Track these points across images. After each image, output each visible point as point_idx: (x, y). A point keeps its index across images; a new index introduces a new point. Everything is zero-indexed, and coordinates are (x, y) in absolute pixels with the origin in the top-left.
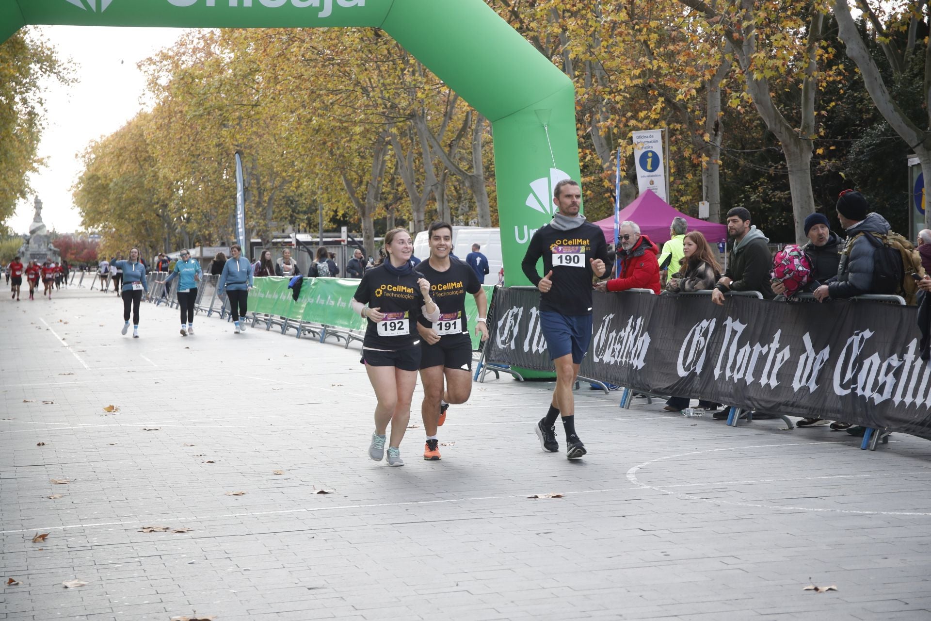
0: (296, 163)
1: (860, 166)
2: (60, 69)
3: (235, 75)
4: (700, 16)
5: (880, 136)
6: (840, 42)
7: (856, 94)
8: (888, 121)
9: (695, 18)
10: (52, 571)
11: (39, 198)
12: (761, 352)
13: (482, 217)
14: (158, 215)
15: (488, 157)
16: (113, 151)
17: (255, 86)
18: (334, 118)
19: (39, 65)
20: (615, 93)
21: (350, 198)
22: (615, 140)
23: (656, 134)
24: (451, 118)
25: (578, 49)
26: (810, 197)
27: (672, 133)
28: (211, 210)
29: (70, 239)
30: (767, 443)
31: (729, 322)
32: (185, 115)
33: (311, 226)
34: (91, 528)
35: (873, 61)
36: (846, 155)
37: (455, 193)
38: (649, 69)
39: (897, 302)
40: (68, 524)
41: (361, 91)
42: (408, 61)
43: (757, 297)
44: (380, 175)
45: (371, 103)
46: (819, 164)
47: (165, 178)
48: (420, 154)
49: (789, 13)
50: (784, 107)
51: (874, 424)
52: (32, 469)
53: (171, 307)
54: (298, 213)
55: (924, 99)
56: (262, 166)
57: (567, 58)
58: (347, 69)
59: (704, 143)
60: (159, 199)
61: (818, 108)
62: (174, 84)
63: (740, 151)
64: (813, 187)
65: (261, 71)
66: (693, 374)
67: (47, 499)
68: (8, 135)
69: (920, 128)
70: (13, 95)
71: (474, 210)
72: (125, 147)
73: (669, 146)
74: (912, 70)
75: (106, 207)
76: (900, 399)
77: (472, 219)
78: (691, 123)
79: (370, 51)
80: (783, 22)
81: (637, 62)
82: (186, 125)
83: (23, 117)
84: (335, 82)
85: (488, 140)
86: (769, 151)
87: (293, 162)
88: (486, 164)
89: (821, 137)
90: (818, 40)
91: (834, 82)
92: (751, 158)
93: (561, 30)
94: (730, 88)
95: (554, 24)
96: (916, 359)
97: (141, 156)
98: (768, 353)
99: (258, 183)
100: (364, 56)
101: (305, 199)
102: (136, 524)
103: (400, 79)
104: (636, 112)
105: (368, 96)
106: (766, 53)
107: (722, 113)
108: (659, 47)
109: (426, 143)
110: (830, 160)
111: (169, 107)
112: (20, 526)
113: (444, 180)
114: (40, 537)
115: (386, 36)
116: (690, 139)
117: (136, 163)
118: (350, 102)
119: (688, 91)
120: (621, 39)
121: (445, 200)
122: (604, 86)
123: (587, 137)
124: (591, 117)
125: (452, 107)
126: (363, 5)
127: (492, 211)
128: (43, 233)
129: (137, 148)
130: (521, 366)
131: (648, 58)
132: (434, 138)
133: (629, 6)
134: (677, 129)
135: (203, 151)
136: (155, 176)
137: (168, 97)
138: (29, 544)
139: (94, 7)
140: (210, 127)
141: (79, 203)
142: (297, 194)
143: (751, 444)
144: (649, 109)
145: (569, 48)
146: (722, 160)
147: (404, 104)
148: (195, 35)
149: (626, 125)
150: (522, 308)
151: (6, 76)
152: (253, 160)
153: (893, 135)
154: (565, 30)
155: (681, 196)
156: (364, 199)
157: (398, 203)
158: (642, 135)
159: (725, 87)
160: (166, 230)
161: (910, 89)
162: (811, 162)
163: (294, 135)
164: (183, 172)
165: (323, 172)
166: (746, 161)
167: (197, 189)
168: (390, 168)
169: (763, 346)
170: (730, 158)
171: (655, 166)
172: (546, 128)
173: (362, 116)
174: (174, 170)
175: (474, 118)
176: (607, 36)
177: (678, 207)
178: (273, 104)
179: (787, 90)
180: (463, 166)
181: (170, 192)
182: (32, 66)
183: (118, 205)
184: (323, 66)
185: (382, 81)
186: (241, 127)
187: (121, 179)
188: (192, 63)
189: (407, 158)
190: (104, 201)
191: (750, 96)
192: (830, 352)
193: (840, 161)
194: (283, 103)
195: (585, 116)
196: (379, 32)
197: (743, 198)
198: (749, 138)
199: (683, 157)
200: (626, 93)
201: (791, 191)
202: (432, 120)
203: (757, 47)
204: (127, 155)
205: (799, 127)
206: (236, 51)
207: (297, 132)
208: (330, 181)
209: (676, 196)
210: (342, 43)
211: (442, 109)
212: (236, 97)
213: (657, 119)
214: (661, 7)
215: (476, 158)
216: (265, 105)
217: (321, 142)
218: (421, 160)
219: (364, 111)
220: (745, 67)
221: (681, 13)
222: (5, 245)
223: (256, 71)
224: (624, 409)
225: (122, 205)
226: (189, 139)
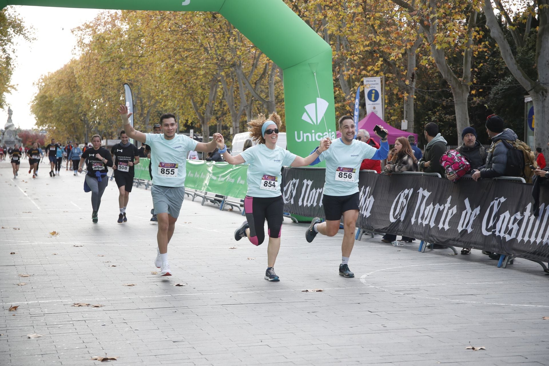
0: (164, 92)
1: (496, 101)
2: (26, 32)
3: (129, 38)
4: (405, 11)
5: (508, 84)
6: (486, 28)
7: (494, 59)
8: (514, 75)
9: (401, 13)
10: (21, 328)
11: (11, 108)
12: (439, 209)
14: (81, 120)
15: (277, 90)
16: (55, 81)
17: (141, 45)
18: (187, 65)
19: (13, 30)
20: (354, 55)
21: (195, 113)
22: (354, 82)
23: (378, 80)
24: (256, 67)
25: (333, 28)
26: (467, 118)
27: (387, 79)
28: (113, 118)
29: (29, 133)
30: (442, 263)
31: (421, 191)
32: (99, 61)
34: (44, 303)
35: (506, 40)
36: (488, 95)
37: (257, 112)
38: (374, 41)
39: (521, 181)
40: (29, 300)
41: (203, 50)
42: (232, 33)
43: (437, 176)
44: (214, 99)
45: (209, 57)
46: (472, 99)
47: (86, 98)
48: (238, 88)
49: (457, 10)
50: (453, 65)
51: (505, 252)
52: (7, 267)
55: (535, 63)
56: (144, 92)
57: (326, 33)
58: (196, 37)
59: (405, 86)
60: (82, 110)
61: (473, 67)
62: (93, 43)
63: (426, 91)
64: (469, 113)
65: (144, 36)
66: (399, 221)
67: (17, 286)
69: (532, 80)
72: (62, 80)
73: (385, 86)
74: (528, 46)
75: (50, 114)
76: (521, 238)
78: (398, 74)
79: (210, 27)
80: (453, 15)
81: (367, 37)
82: (99, 67)
83: (3, 60)
84: (188, 44)
85: (278, 81)
86: (443, 91)
87: (162, 90)
88: (276, 95)
89: (474, 84)
90: (474, 27)
91: (483, 51)
92: (432, 95)
93: (323, 17)
94: (421, 54)
95: (320, 13)
96: (531, 215)
97: (72, 85)
98: (443, 210)
99: (141, 102)
100: (206, 29)
102: (70, 301)
103: (227, 43)
104: (366, 66)
105: (208, 53)
106: (443, 34)
107: (416, 68)
108: (380, 29)
109: (241, 81)
110: (479, 98)
111: (90, 56)
112: (1, 301)
113: (251, 103)
114: (13, 308)
115: (219, 18)
116: (397, 83)
117: (69, 89)
118: (197, 56)
119: (397, 54)
120: (358, 23)
121: (252, 116)
122: (348, 51)
123: (336, 80)
124: (339, 68)
125: (257, 61)
128: (12, 129)
129: (69, 81)
130: (297, 214)
131: (374, 35)
132: (246, 78)
133: (363, 4)
134: (390, 77)
135: (109, 83)
136: (81, 97)
137: (89, 50)
138: (7, 312)
140: (113, 69)
141: (35, 111)
142: (164, 109)
143: (433, 263)
144: (374, 65)
145: (328, 27)
146: (415, 95)
147: (229, 58)
148: (107, 14)
149: (360, 74)
150: (298, 180)
152: (139, 89)
153: (516, 84)
154: (326, 17)
155: (391, 117)
156: (204, 114)
157: (224, 116)
158: (369, 80)
159: (418, 53)
160: (86, 129)
161: (526, 57)
162: (468, 99)
163: (163, 75)
164: (97, 95)
165: (180, 97)
166: (429, 97)
167: (105, 105)
168: (220, 96)
169: (440, 205)
170: (420, 95)
171: (376, 98)
172: (315, 74)
173: (204, 65)
174: (92, 93)
175: (270, 67)
176: (349, 21)
177: (389, 123)
178: (151, 56)
179: (455, 56)
180: (263, 95)
181: (89, 106)
182: (9, 30)
183: (58, 113)
184: (182, 34)
185: (216, 44)
186: (132, 69)
187: (60, 98)
188: (104, 30)
189: (230, 90)
190: (49, 111)
191: (433, 58)
192: (480, 211)
193: (485, 98)
194: (158, 56)
195: (336, 68)
196: (215, 16)
197: (427, 118)
198: (431, 84)
199: (393, 94)
200: (361, 55)
201: (456, 115)
202: (245, 68)
203: (438, 30)
204: (63, 84)
205: (462, 77)
206: (130, 24)
207: (165, 73)
208: (184, 102)
209: (388, 116)
210: (193, 21)
211: (251, 62)
212: (129, 52)
213: (378, 71)
214: (382, 5)
215: (270, 91)
216: (147, 56)
217: (179, 79)
218: (238, 92)
219: (205, 61)
220: (431, 41)
221: (393, 9)
223: (142, 36)
224: (358, 241)
225: (60, 113)
226: (101, 75)
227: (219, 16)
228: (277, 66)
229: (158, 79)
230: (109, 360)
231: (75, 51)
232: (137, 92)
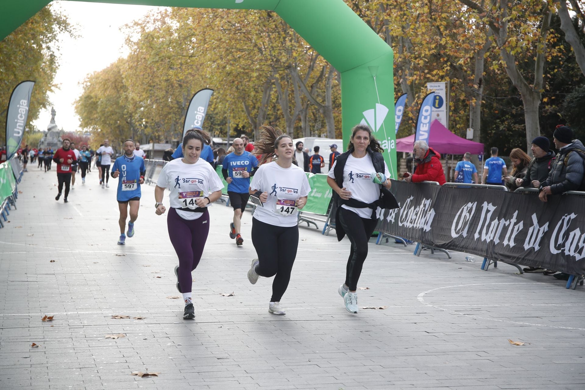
1: (570, 110)
2: (72, 29)
3: (179, 37)
4: (474, 12)
6: (561, 31)
7: (569, 65)
9: (470, 13)
10: (59, 340)
11: (54, 109)
12: (505, 224)
13: (330, 132)
14: (127, 122)
15: (335, 95)
16: (101, 81)
17: (192, 44)
18: (240, 66)
19: (58, 26)
20: (418, 58)
21: (247, 117)
22: (417, 87)
23: (442, 85)
24: (313, 70)
26: (537, 128)
27: (452, 85)
28: (160, 120)
29: (72, 135)
30: (506, 282)
31: (485, 205)
32: (147, 61)
33: (223, 134)
34: (83, 314)
35: (582, 44)
36: (561, 103)
37: (313, 117)
38: (440, 45)
40: (69, 311)
41: (257, 50)
42: (288, 33)
43: (503, 189)
44: (267, 103)
45: (263, 58)
46: (545, 107)
47: (132, 99)
48: (293, 91)
50: (524, 71)
51: (575, 273)
52: (47, 276)
54: (215, 125)
57: (388, 34)
58: (250, 36)
59: (472, 92)
60: (128, 112)
61: (546, 72)
62: (141, 41)
63: (494, 98)
64: (540, 122)
65: (195, 35)
66: (461, 236)
68: (37, 69)
70: (41, 44)
71: (325, 128)
72: (109, 79)
73: (450, 92)
75: (95, 116)
77: (323, 133)
78: (465, 79)
79: (264, 26)
80: (526, 17)
81: (433, 39)
82: (147, 67)
83: (47, 57)
84: (241, 44)
85: (336, 84)
86: (512, 98)
88: (333, 100)
89: (547, 91)
91: (557, 56)
92: (501, 102)
94: (490, 58)
95: (382, 13)
97: (118, 85)
98: (509, 225)
100: (261, 29)
101: (219, 116)
102: (110, 313)
103: (282, 44)
104: (430, 71)
105: (262, 53)
107: (485, 73)
108: (446, 30)
109: (297, 84)
110: (551, 106)
111: (137, 54)
112: (39, 311)
113: (307, 108)
115: (275, 16)
116: (463, 89)
117: (115, 89)
118: (250, 57)
119: (465, 58)
120: (423, 24)
121: (307, 121)
122: (411, 53)
123: (398, 84)
124: (402, 72)
125: (314, 63)
127: (336, 129)
128: (56, 130)
129: (116, 80)
131: (440, 37)
132: (302, 81)
133: (429, 4)
134: (456, 83)
135: (157, 84)
136: (127, 98)
137: (136, 50)
140: (162, 69)
141: (79, 112)
142: (214, 113)
143: (497, 282)
144: (439, 70)
145: (390, 29)
147: (284, 60)
148: (156, 11)
149: (425, 78)
151: (37, 32)
152: (188, 90)
155: (456, 125)
157: (278, 121)
158: (433, 85)
159: (487, 57)
160: (132, 132)
162: (539, 107)
163: (215, 76)
164: (144, 96)
165: (231, 100)
166: (498, 104)
167: (152, 107)
168: (273, 99)
169: (506, 221)
170: (487, 102)
171: (440, 105)
172: (375, 78)
173: (258, 66)
174: (139, 95)
175: (327, 70)
176: (414, 22)
177: (454, 131)
178: (202, 56)
179: (526, 61)
180: (319, 100)
181: (135, 108)
182: (53, 26)
183: (103, 115)
184: (235, 34)
185: (271, 45)
186: (181, 69)
187: (106, 99)
188: (153, 28)
189: (284, 93)
190: (94, 112)
191: (505, 62)
192: (549, 226)
193: (558, 107)
194: (209, 56)
195: (397, 71)
196: (271, 14)
197: (495, 127)
198: (500, 90)
199: (458, 100)
200: (425, 58)
201: (526, 124)
202: (301, 70)
203: (509, 32)
204: (110, 84)
205: (533, 84)
206: (181, 22)
207: (216, 74)
208: (235, 106)
209: (452, 124)
210: (247, 20)
211: (308, 63)
212: (179, 51)
213: (443, 76)
214: (449, 5)
216: (198, 56)
217: (231, 81)
218: (293, 95)
219: (259, 63)
220: (501, 45)
221: (461, 10)
222: (32, 137)
223: (193, 35)
224: (416, 257)
225: (105, 115)
226: (149, 76)
227: (274, 14)
228: (335, 69)
229: (208, 81)
230: (150, 376)
232: (186, 94)
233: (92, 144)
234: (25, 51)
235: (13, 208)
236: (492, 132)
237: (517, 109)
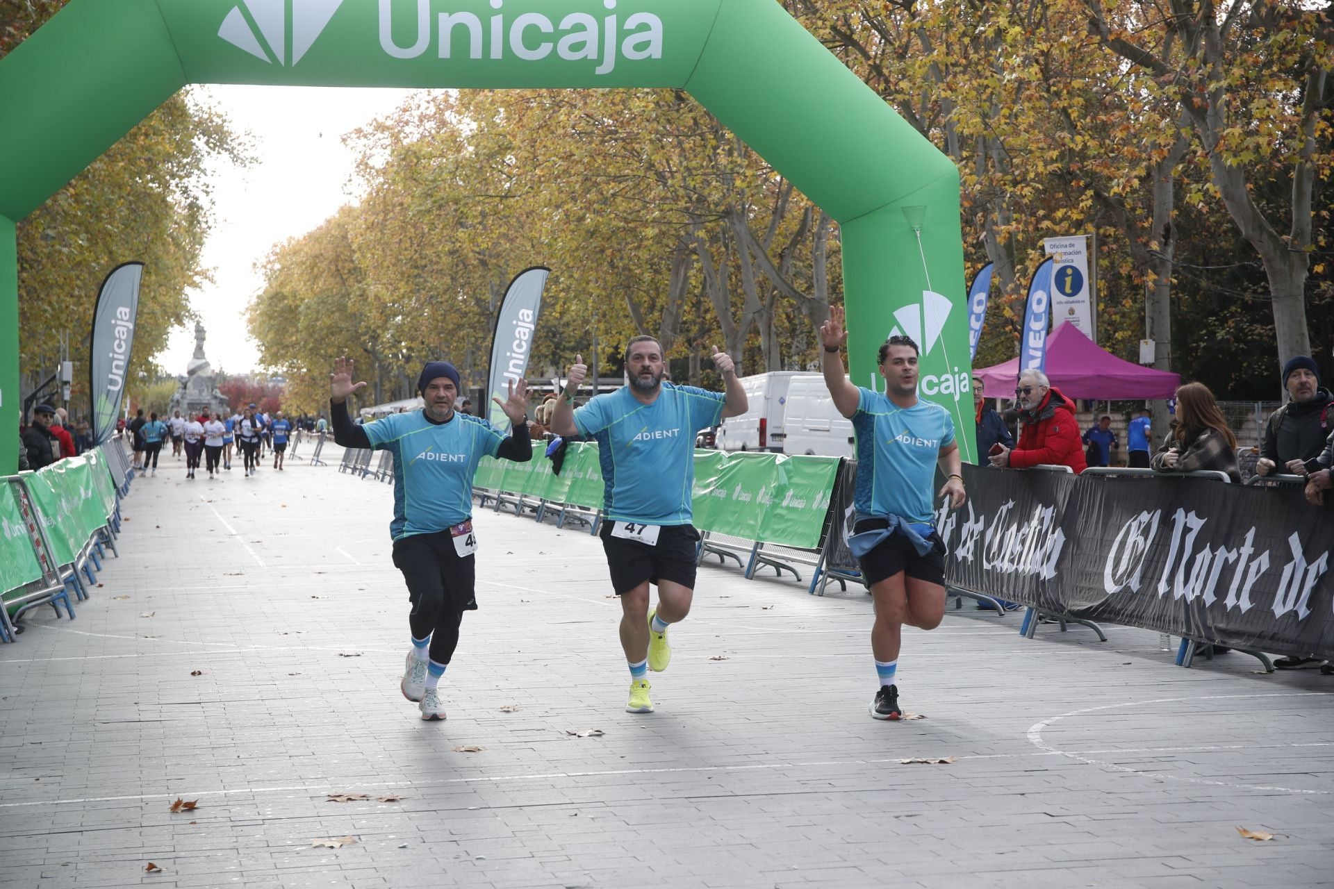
0: (562, 279)
2: (234, 144)
3: (476, 154)
4: (1145, 74)
9: (1137, 76)
10: (208, 853)
11: (201, 325)
12: (1227, 559)
14: (366, 350)
15: (834, 272)
16: (304, 259)
17: (506, 170)
18: (616, 215)
19: (204, 139)
20: (1019, 182)
21: (637, 329)
22: (1021, 250)
23: (1079, 242)
24: (782, 217)
25: (968, 119)
26: (1303, 334)
27: (1102, 241)
28: (440, 344)
29: (243, 383)
30: (1234, 693)
31: (1180, 515)
32: (406, 209)
34: (263, 794)
37: (787, 324)
38: (1071, 150)
40: (231, 787)
41: (655, 177)
42: (723, 135)
44: (681, 297)
45: (669, 195)
46: (1319, 286)
47: (377, 297)
48: (738, 268)
49: (1275, 69)
50: (1268, 204)
52: (184, 707)
53: (382, 481)
54: (563, 350)
57: (952, 132)
58: (636, 146)
60: (368, 328)
61: (1317, 206)
62: (393, 166)
63: (1201, 268)
64: (1309, 320)
65: (513, 149)
66: (1127, 589)
68: (160, 236)
70: (167, 182)
72: (322, 255)
73: (1097, 259)
75: (294, 338)
77: (811, 360)
78: (1130, 227)
79: (669, 121)
80: (1267, 82)
81: (1053, 139)
82: (407, 223)
83: (181, 211)
84: (618, 165)
85: (835, 249)
86: (1243, 268)
88: (832, 283)
89: (1321, 248)
90: (1318, 108)
92: (1217, 277)
94: (1188, 177)
97: (344, 268)
98: (1237, 561)
100: (660, 128)
101: (574, 330)
102: (325, 789)
103: (711, 160)
104: (1051, 210)
105: (665, 184)
106: (1242, 128)
107: (1176, 212)
108: (1085, 117)
109: (747, 252)
111: (385, 197)
112: (165, 789)
113: (771, 305)
114: (183, 805)
115: (692, 101)
116: (1128, 250)
117: (335, 277)
118: (641, 192)
119: (1128, 181)
120: (1030, 105)
121: (772, 334)
122: (1005, 173)
123: (979, 245)
124: (985, 216)
125: (785, 201)
126: (660, 57)
128: (206, 373)
129: (338, 256)
131: (1070, 133)
132: (758, 245)
133: (1041, 59)
134: (1110, 235)
135: (431, 261)
136: (363, 295)
139: (281, 57)
140: (441, 226)
141: (256, 332)
142: (562, 322)
143: (1212, 694)
144: (1071, 207)
145: (955, 118)
146: (1175, 278)
147: (716, 196)
148: (423, 99)
149: (1037, 229)
151: (159, 153)
152: (500, 272)
155: (1115, 332)
157: (706, 337)
158: (1057, 243)
159: (1180, 176)
160: (377, 372)
162: (1305, 285)
163: (559, 240)
164: (402, 291)
165: (598, 292)
166: (1210, 283)
167: (421, 315)
168: (694, 287)
169: (1229, 551)
170: (1187, 277)
171: (1077, 288)
172: (918, 233)
173: (657, 213)
174: (390, 287)
175: (816, 217)
176: (1009, 100)
177: (1109, 347)
178: (531, 195)
179: (1272, 180)
180: (800, 285)
181: (384, 318)
182: (195, 140)
183: (311, 335)
184: (603, 142)
185: (685, 163)
186: (485, 228)
187: (316, 299)
188: (419, 136)
189: (719, 272)
190: (292, 330)
191: (1217, 188)
192: (1328, 562)
194: (545, 194)
195: (976, 215)
196: (683, 95)
197: (1205, 335)
198: (1215, 249)
199: (1119, 276)
200: (1036, 182)
201: (1276, 324)
202: (756, 218)
203: (1229, 118)
204: (324, 265)
205: (1289, 234)
206: (479, 119)
207: (563, 235)
208: (609, 305)
209: (1105, 331)
210: (630, 110)
211: (771, 203)
212: (478, 185)
213: (1082, 220)
214: (1089, 59)
215: (817, 274)
216: (521, 196)
217: (598, 249)
218: (739, 277)
219: (659, 205)
220: (1210, 146)
221: (1117, 69)
222: (153, 390)
223: (508, 148)
224: (1025, 639)
225: (316, 336)
226: (412, 243)
228: (830, 213)
229: (546, 250)
231: (350, 188)
232: (496, 281)
233: (289, 403)
234: (131, 198)
235: (109, 553)
236: (1198, 346)
237: (1255, 292)
